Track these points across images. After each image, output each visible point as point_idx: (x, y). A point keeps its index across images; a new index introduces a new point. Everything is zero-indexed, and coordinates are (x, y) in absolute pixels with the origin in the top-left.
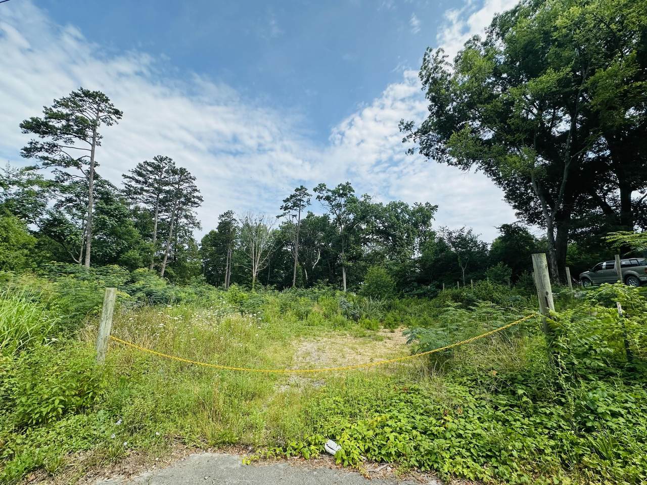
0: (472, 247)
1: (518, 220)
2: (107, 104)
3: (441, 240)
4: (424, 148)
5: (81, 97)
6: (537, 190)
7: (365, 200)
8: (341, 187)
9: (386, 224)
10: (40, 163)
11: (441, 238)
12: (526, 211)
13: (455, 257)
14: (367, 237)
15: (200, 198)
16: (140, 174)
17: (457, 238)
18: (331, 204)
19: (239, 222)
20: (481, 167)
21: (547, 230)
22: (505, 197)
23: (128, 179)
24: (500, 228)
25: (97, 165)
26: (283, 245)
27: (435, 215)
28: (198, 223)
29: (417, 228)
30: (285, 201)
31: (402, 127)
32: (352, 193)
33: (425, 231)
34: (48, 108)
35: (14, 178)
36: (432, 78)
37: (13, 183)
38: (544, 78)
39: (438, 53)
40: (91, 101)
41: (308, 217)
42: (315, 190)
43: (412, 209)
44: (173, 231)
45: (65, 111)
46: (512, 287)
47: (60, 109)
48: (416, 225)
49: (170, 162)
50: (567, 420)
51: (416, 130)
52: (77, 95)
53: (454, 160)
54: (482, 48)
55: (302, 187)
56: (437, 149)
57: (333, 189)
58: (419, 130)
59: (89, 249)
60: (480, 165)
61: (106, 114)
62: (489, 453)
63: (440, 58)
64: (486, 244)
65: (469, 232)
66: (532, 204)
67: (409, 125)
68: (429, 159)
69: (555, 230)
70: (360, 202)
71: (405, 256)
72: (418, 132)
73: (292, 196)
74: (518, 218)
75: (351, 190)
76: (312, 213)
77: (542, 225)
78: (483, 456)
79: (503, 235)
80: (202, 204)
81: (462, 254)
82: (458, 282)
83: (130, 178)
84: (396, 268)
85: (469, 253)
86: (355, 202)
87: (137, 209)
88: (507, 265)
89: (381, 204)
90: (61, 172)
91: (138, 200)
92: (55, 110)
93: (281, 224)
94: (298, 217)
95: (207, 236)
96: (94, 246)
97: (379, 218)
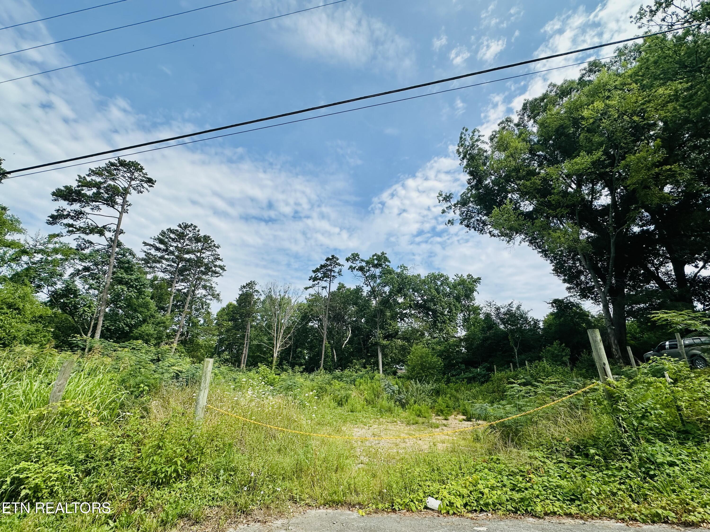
0: (523, 324)
1: (570, 294)
2: (141, 173)
3: (488, 316)
4: (464, 220)
5: (117, 166)
6: (586, 264)
7: (402, 271)
8: (375, 257)
9: (425, 298)
10: (64, 231)
11: (488, 313)
12: (577, 285)
13: (504, 335)
14: (404, 312)
15: (222, 268)
16: (161, 242)
17: (505, 314)
18: (365, 275)
19: (262, 293)
20: (525, 239)
21: (601, 305)
22: (553, 270)
23: (148, 247)
24: (552, 303)
25: (122, 232)
26: (310, 320)
27: (479, 287)
28: (218, 295)
29: (460, 302)
30: (314, 271)
31: (441, 199)
32: (387, 263)
33: (468, 306)
34: (82, 176)
35: (40, 247)
36: (470, 154)
37: (38, 252)
38: (578, 160)
39: (474, 132)
40: (125, 170)
41: (339, 289)
42: (348, 260)
43: (453, 281)
44: (189, 304)
45: (98, 179)
46: (572, 370)
47: (94, 178)
48: (458, 299)
49: (195, 229)
50: (634, 471)
51: (456, 202)
52: (112, 164)
53: (496, 232)
54: (516, 129)
55: (333, 256)
56: (477, 220)
57: (367, 258)
58: (458, 202)
59: (101, 323)
60: (524, 237)
61: (138, 182)
62: (572, 497)
63: (476, 138)
64: (537, 320)
65: (518, 308)
66: (583, 278)
67: (448, 197)
68: (470, 230)
69: (611, 306)
70: (397, 273)
71: (448, 334)
72: (457, 204)
73: (322, 266)
74: (570, 292)
75: (386, 260)
76: (343, 285)
77: (596, 300)
78: (567, 500)
79: (555, 311)
80: (224, 273)
81: (511, 331)
82: (511, 364)
83: (151, 245)
84: (439, 347)
85: (520, 330)
86: (390, 274)
87: (155, 278)
88: (564, 345)
89: (419, 275)
90: (84, 239)
91: (156, 269)
92: (88, 179)
93: (308, 297)
94: (328, 289)
95: (224, 309)
96: (106, 320)
97: (417, 291)
